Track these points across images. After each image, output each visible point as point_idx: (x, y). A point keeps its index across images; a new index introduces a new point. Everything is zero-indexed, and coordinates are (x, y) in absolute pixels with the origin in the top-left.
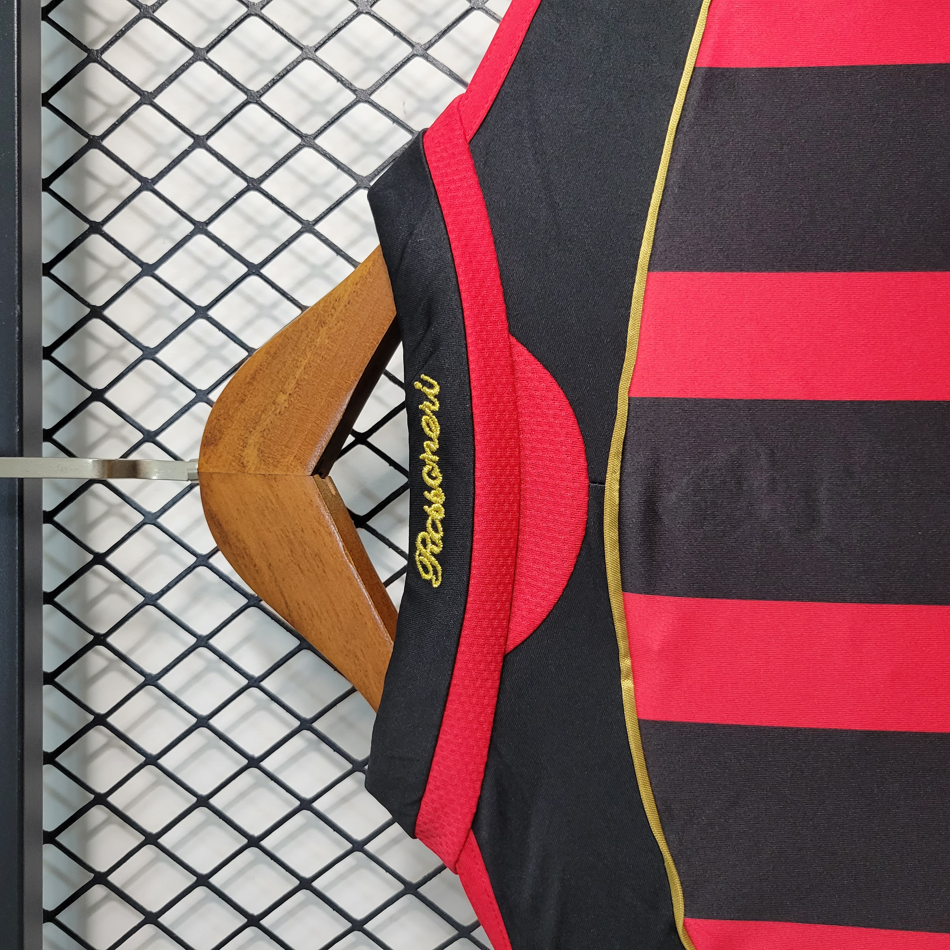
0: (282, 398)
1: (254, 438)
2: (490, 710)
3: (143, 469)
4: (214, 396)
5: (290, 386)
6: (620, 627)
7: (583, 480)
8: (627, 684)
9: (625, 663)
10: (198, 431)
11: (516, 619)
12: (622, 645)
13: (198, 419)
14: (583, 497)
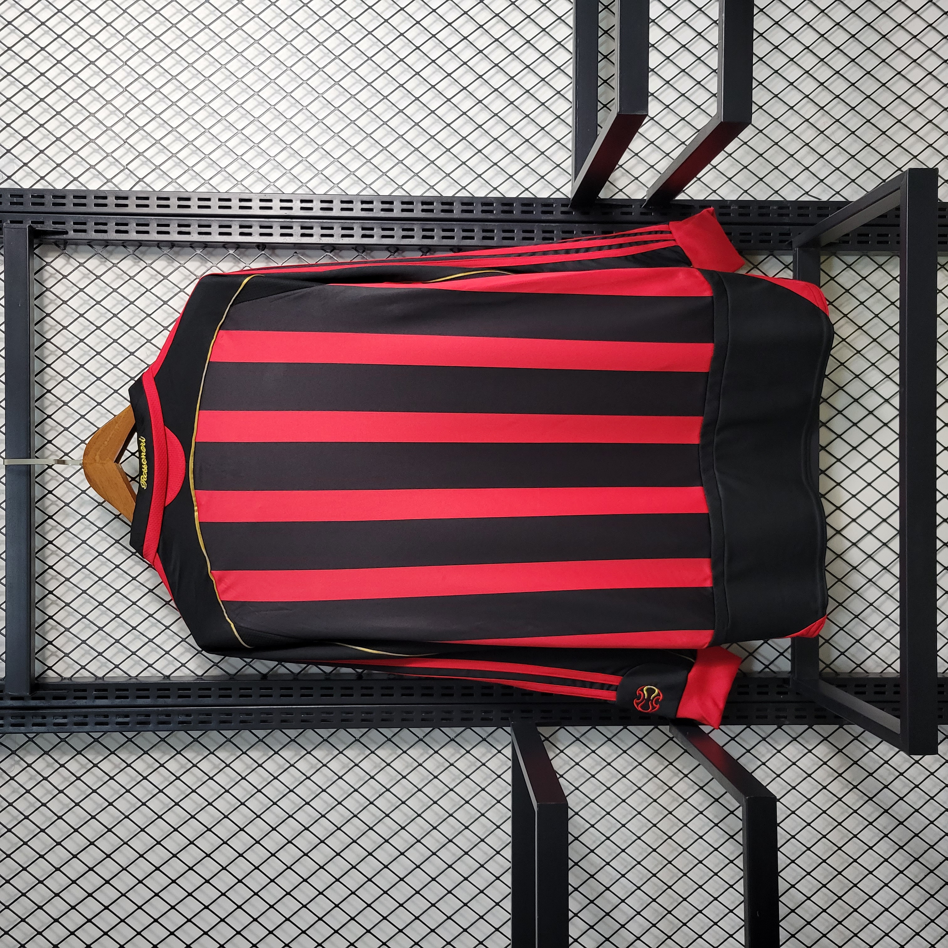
0: (106, 443)
1: (98, 453)
2: (161, 520)
3: (66, 462)
4: (87, 442)
5: (108, 439)
6: (194, 499)
7: (184, 462)
8: (196, 514)
9: (196, 508)
10: (82, 453)
11: (168, 498)
12: (195, 503)
13: (82, 449)
14: (184, 466)
